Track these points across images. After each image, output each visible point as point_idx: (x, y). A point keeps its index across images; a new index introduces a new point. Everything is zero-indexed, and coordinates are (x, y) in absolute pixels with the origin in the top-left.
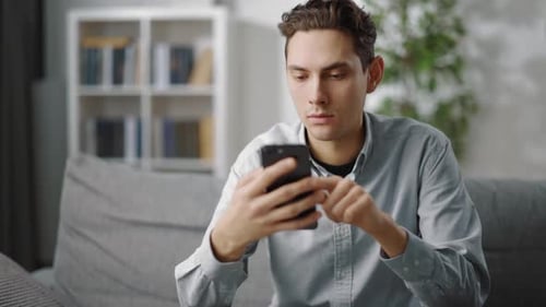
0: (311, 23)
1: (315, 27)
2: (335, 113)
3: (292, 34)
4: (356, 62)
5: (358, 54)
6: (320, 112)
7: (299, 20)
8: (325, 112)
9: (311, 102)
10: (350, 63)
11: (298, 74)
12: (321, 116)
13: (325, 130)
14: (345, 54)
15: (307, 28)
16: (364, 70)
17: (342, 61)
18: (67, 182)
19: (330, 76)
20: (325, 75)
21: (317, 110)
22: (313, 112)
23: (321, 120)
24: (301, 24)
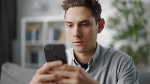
0: (75, 4)
1: (76, 6)
2: (84, 41)
3: (67, 9)
4: (93, 20)
5: (94, 16)
6: (78, 40)
7: (70, 3)
8: (80, 40)
9: (74, 36)
10: (90, 20)
11: (69, 24)
12: (78, 42)
13: (80, 48)
14: (88, 16)
15: (73, 6)
16: (96, 24)
17: (87, 19)
18: (2, 73)
19: (82, 25)
20: (80, 25)
21: (77, 40)
22: (75, 40)
23: (79, 44)
24: (70, 5)
